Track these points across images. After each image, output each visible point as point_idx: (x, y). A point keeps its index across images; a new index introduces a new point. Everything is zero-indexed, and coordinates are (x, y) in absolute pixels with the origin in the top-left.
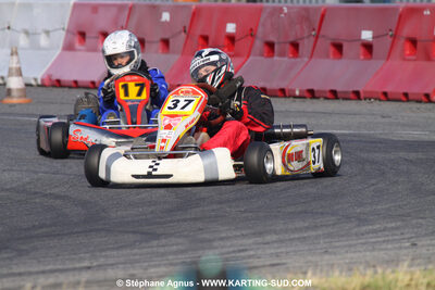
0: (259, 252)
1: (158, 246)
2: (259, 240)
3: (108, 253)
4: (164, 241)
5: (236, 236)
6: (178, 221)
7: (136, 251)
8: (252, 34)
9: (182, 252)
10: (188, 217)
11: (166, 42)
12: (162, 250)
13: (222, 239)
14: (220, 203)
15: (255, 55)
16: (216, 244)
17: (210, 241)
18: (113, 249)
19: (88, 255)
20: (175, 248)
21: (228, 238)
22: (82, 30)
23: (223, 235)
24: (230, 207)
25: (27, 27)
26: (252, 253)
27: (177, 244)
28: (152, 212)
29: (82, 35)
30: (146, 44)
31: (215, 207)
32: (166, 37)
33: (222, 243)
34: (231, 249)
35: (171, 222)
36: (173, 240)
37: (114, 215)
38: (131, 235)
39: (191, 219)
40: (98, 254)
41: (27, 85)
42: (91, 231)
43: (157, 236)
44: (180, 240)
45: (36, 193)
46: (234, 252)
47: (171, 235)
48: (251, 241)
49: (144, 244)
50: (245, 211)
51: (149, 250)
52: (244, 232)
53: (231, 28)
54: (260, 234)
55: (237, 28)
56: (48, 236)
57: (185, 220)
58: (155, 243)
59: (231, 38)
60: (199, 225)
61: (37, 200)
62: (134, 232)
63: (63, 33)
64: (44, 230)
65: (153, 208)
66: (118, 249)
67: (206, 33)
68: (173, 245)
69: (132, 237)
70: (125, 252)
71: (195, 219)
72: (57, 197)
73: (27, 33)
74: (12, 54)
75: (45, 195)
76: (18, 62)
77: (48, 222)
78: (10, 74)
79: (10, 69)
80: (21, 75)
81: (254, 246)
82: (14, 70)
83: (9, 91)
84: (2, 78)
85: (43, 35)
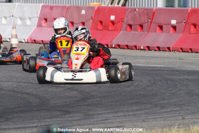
0: (114, 120)
2: (115, 115)
3: (46, 120)
4: (72, 115)
5: (105, 113)
6: (80, 106)
7: (59, 119)
8: (122, 20)
9: (79, 120)
12: (70, 119)
13: (98, 114)
14: (100, 97)
15: (124, 30)
16: (95, 116)
17: (93, 115)
18: (49, 118)
19: (37, 121)
20: (77, 118)
22: (46, 17)
23: (99, 112)
25: (21, 16)
26: (110, 121)
27: (78, 116)
28: (69, 102)
29: (46, 20)
30: (74, 25)
32: (83, 21)
34: (101, 119)
35: (76, 106)
36: (76, 114)
37: (52, 103)
38: (58, 112)
39: (86, 105)
40: (42, 120)
42: (40, 110)
43: (69, 113)
44: (79, 115)
45: (19, 92)
46: (103, 120)
47: (76, 112)
48: (111, 115)
49: (63, 116)
50: (111, 102)
51: (65, 119)
52: (109, 111)
53: (113, 18)
54: (116, 112)
55: (115, 18)
56: (21, 112)
57: (83, 105)
58: (68, 116)
59: (113, 22)
60: (90, 108)
62: (59, 111)
66: (51, 118)
67: (101, 20)
68: (76, 117)
69: (58, 113)
70: (54, 119)
71: (88, 105)
72: (28, 94)
73: (21, 19)
74: (13, 28)
75: (22, 93)
76: (16, 32)
77: (22, 105)
78: (12, 37)
79: (12, 35)
80: (17, 38)
81: (112, 118)
82: (14, 36)
83: (11, 45)
84: (9, 39)
85: (28, 19)
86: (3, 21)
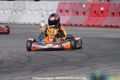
0: (111, 71)
1: (82, 69)
2: (111, 67)
3: (69, 71)
4: (84, 68)
5: (104, 66)
6: (88, 62)
7: (76, 70)
8: (108, 10)
9: (89, 71)
10: (91, 61)
11: (84, 13)
12: (83, 70)
13: (100, 67)
14: (99, 57)
15: (109, 16)
16: (98, 69)
17: (97, 68)
18: (70, 70)
19: (63, 72)
20: (87, 70)
22: (61, 10)
23: (100, 66)
24: (102, 58)
25: (46, 9)
26: (108, 71)
27: (88, 69)
28: (81, 60)
29: (61, 11)
30: (79, 14)
31: (98, 58)
32: (84, 11)
34: (103, 70)
35: (85, 63)
36: (86, 67)
37: (70, 61)
38: (75, 66)
39: (91, 62)
40: (66, 71)
41: (46, 25)
42: (64, 65)
43: (82, 66)
45: (49, 55)
46: (103, 71)
48: (108, 68)
49: (78, 69)
50: (106, 59)
51: (80, 70)
52: (106, 65)
53: (102, 9)
54: (111, 66)
55: (104, 9)
56: (52, 66)
57: (90, 62)
58: (81, 68)
59: (102, 12)
60: (94, 63)
61: (49, 57)
62: (76, 65)
63: (56, 11)
64: (51, 65)
66: (71, 70)
67: (95, 10)
68: (87, 69)
69: (75, 67)
70: (73, 71)
71: (93, 62)
72: (55, 56)
73: (46, 11)
74: (42, 17)
75: (51, 55)
76: (44, 19)
77: (52, 63)
78: (41, 22)
79: (41, 21)
80: (44, 22)
81: (109, 69)
82: (42, 21)
83: (41, 27)
84: (39, 23)
85: (50, 11)
86: (36, 13)
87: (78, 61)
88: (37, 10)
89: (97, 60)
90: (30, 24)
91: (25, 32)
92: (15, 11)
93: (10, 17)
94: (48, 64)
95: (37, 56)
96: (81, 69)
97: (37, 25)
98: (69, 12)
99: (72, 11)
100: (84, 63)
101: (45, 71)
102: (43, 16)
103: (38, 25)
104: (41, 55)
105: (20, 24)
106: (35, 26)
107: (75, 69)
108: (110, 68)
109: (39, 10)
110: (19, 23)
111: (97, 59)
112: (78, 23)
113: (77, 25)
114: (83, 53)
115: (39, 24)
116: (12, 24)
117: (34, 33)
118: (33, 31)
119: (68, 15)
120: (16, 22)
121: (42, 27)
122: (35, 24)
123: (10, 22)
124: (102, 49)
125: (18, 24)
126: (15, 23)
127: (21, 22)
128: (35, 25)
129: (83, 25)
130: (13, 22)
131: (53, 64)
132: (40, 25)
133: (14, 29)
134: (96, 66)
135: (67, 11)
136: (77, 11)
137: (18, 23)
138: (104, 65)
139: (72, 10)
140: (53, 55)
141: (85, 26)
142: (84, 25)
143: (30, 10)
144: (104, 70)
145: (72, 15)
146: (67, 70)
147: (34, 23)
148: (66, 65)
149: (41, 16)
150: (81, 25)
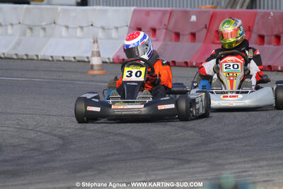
0: (256, 173)
1: (189, 168)
2: (256, 164)
3: (157, 172)
4: (193, 165)
5: (240, 162)
6: (202, 152)
7: (174, 171)
8: (250, 30)
9: (205, 172)
10: (209, 149)
11: (193, 35)
12: (192, 170)
13: (231, 164)
14: (229, 140)
15: (252, 44)
16: (227, 167)
17: (222, 165)
18: (160, 170)
19: (144, 173)
20: (200, 169)
21: (234, 163)
22: (139, 27)
23: (232, 161)
24: (236, 143)
25: (104, 24)
26: (251, 173)
27: (202, 167)
28: (185, 146)
30: (181, 37)
31: (226, 142)
33: (231, 166)
34: (237, 171)
35: (197, 152)
36: (199, 164)
37: (160, 148)
38: (171, 161)
39: (210, 151)
40: (150, 173)
41: (103, 62)
42: (146, 158)
43: (188, 162)
44: (204, 164)
45: (109, 133)
48: (250, 165)
49: (180, 167)
50: (245, 146)
51: (184, 170)
52: (245, 159)
54: (256, 161)
56: (118, 160)
57: (206, 151)
58: (187, 166)
60: (216, 154)
61: (111, 138)
62: (173, 159)
63: (127, 28)
64: (115, 157)
65: (186, 143)
66: (165, 169)
68: (198, 167)
69: (172, 162)
70: (168, 171)
71: (213, 151)
72: (123, 135)
73: (103, 28)
74: (94, 42)
75: (116, 134)
76: (98, 47)
77: (118, 152)
78: (93, 55)
79: (93, 52)
80: (99, 56)
81: (252, 169)
82: (95, 53)
83: (92, 66)
84: (88, 58)
85: (114, 30)
86: (79, 33)
87: (179, 149)
88: (82, 28)
89: (225, 147)
90: (65, 61)
91: (55, 78)
92: (31, 29)
93: (18, 44)
94: (108, 155)
95: (83, 135)
96: (185, 168)
97: (82, 61)
98: (157, 32)
99: (164, 31)
100: (193, 153)
101: (101, 172)
102: (97, 42)
103: (85, 62)
104: (92, 133)
105: (41, 60)
106: (78, 63)
107: (172, 167)
108: (255, 167)
109: (88, 26)
110: (40, 58)
111: (225, 145)
112: (179, 60)
113: (177, 64)
114: (191, 129)
115: (86, 60)
116: (22, 59)
117: (74, 80)
118: (74, 76)
119: (157, 40)
120: (32, 54)
121: (95, 68)
122: (77, 59)
123: (19, 54)
124: (236, 121)
125: (37, 60)
126: (29, 57)
127: (46, 54)
128: (79, 61)
129: (192, 63)
130: (27, 55)
131: (119, 154)
132: (89, 62)
133: (28, 70)
134: (220, 162)
135: (154, 31)
136: (177, 31)
137: (37, 56)
138: (242, 160)
139: (166, 29)
140: (119, 134)
141: (195, 67)
142: (194, 64)
143: (67, 27)
144: (241, 170)
145: (164, 40)
146: (153, 170)
147: (74, 58)
148: (149, 157)
149: (92, 41)
150: (186, 63)
